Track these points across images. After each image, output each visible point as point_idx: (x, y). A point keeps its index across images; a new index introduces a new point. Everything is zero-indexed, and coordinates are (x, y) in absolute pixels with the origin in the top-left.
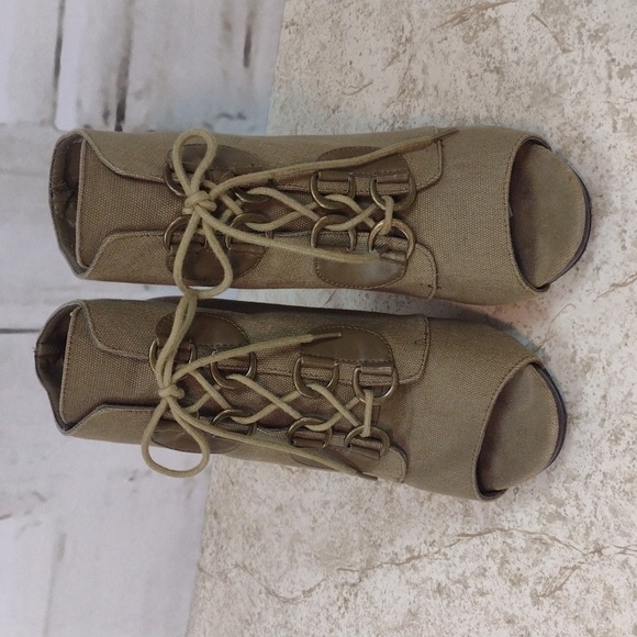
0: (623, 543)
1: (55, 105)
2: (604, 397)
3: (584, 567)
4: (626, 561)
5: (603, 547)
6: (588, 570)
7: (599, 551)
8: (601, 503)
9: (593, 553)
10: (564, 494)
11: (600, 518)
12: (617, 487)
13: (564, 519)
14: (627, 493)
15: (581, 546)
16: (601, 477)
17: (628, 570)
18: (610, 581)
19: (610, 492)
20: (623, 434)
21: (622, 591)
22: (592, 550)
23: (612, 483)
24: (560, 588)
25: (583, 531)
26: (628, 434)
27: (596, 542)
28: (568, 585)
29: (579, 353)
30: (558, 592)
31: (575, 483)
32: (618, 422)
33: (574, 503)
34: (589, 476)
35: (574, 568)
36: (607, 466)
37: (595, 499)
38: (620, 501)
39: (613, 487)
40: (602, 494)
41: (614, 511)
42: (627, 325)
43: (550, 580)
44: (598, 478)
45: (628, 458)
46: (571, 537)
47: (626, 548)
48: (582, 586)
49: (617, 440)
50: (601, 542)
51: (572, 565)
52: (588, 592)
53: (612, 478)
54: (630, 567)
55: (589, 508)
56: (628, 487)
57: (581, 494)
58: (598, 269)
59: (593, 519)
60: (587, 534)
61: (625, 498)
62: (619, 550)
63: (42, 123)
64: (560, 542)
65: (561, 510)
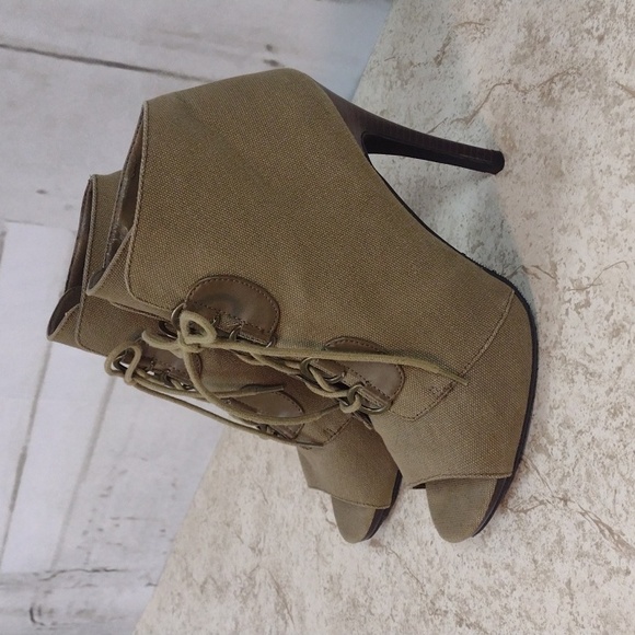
0: (586, 506)
2: (620, 369)
3: (549, 506)
4: (582, 523)
5: (570, 500)
6: (551, 512)
7: (565, 500)
8: (582, 461)
9: (561, 499)
10: (556, 436)
11: (576, 473)
12: (599, 456)
13: (549, 456)
14: (604, 466)
15: (554, 488)
16: (590, 440)
17: (581, 531)
18: (565, 531)
19: (591, 457)
20: (621, 413)
21: (570, 545)
22: (560, 496)
23: (597, 450)
24: (525, 512)
25: (559, 476)
26: (625, 415)
27: (565, 492)
28: (532, 513)
29: (615, 313)
30: (523, 514)
31: (568, 431)
32: (622, 399)
33: (562, 448)
34: (580, 432)
35: (542, 503)
36: (598, 432)
37: (579, 456)
38: (596, 469)
39: (595, 454)
40: (585, 454)
41: (589, 475)
43: (521, 501)
44: (586, 439)
45: (618, 437)
46: (548, 475)
47: (586, 512)
48: (542, 521)
49: (615, 415)
50: (569, 495)
51: (541, 499)
52: (545, 529)
53: (597, 446)
54: (584, 530)
55: (570, 461)
56: (607, 462)
57: (570, 444)
59: (571, 471)
60: (562, 481)
61: (602, 470)
62: (580, 510)
64: (539, 474)
65: (549, 447)
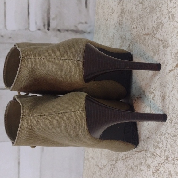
1: (29, 24)
3: (164, 164)
4: (174, 163)
5: (169, 158)
6: (165, 165)
7: (167, 159)
8: (168, 143)
9: (166, 159)
10: (159, 140)
11: (168, 148)
12: (172, 138)
13: (159, 148)
14: (174, 140)
15: (163, 157)
16: (168, 134)
17: (175, 166)
18: (170, 169)
19: (170, 140)
20: (173, 120)
21: (173, 173)
22: (166, 158)
23: (171, 137)
24: (158, 170)
25: (164, 152)
26: (174, 120)
27: (167, 156)
28: (160, 170)
29: (162, 93)
30: (158, 171)
31: (162, 136)
32: (172, 116)
33: (161, 143)
34: (165, 134)
35: (162, 164)
36: (169, 131)
37: (167, 142)
38: (172, 143)
39: (171, 138)
40: (168, 140)
41: (171, 146)
42: (173, 84)
43: (156, 167)
44: (167, 135)
45: (174, 128)
46: (161, 154)
47: (174, 158)
48: (164, 170)
49: (172, 122)
50: (168, 156)
51: (161, 163)
52: (165, 172)
53: (170, 135)
54: (175, 165)
55: (165, 144)
56: (174, 138)
57: (163, 140)
58: (166, 65)
59: (166, 148)
61: (174, 141)
62: (172, 159)
63: (26, 29)
64: (158, 155)
65: (158, 145)
